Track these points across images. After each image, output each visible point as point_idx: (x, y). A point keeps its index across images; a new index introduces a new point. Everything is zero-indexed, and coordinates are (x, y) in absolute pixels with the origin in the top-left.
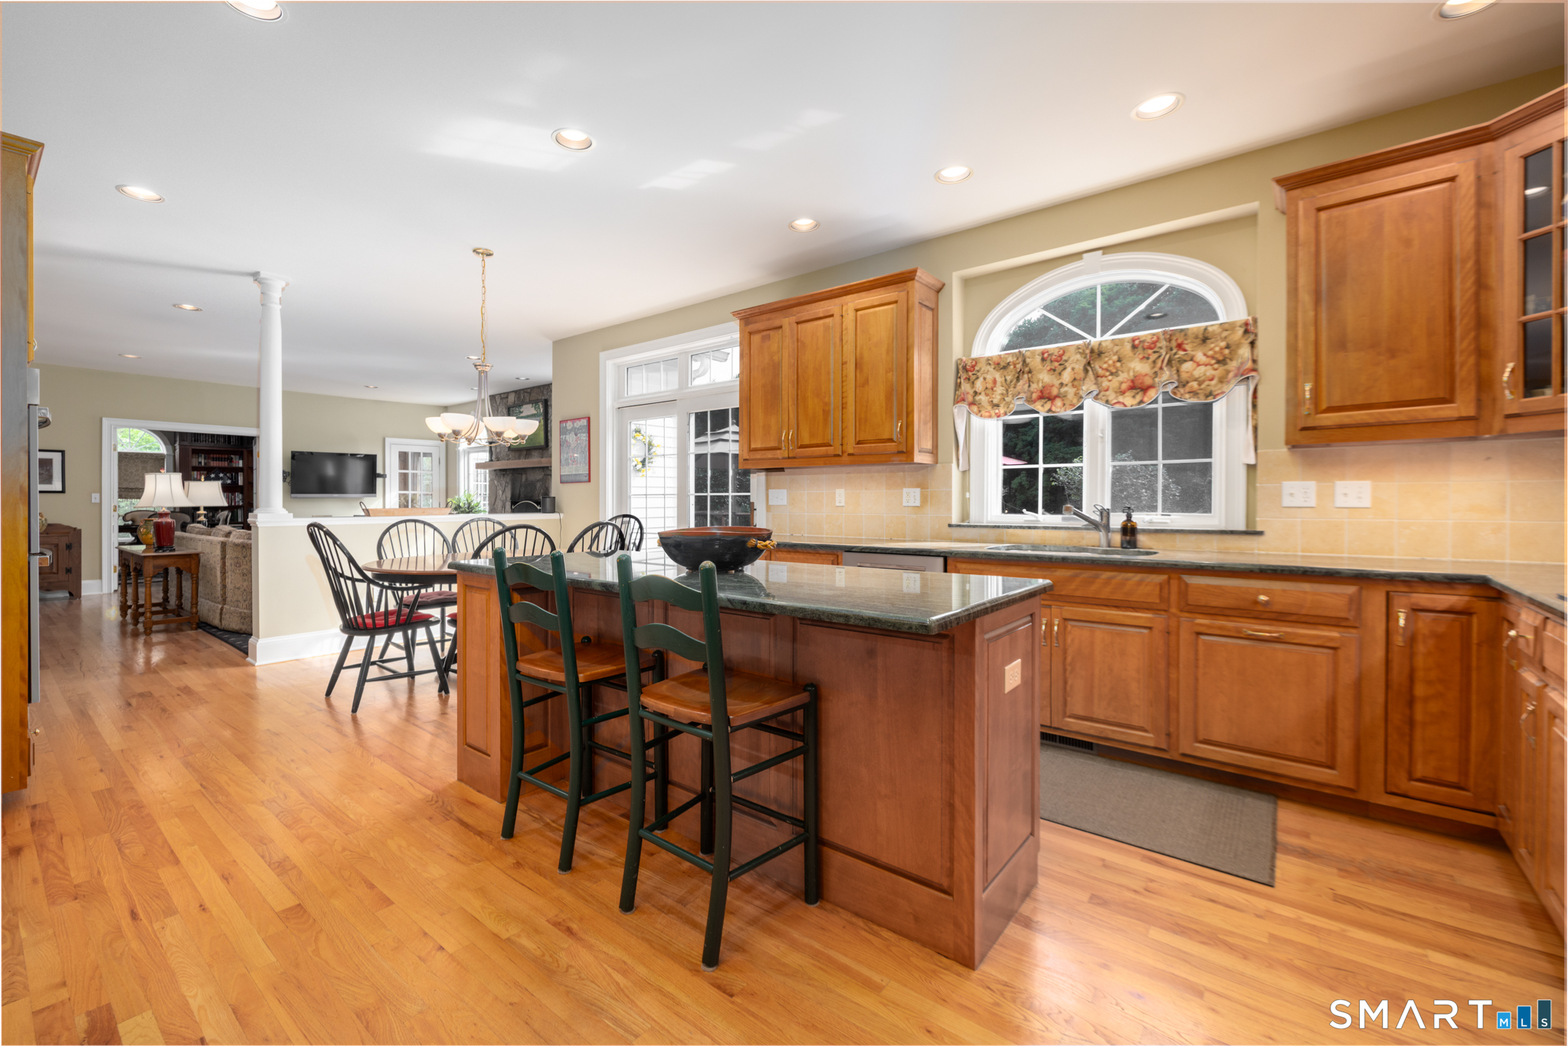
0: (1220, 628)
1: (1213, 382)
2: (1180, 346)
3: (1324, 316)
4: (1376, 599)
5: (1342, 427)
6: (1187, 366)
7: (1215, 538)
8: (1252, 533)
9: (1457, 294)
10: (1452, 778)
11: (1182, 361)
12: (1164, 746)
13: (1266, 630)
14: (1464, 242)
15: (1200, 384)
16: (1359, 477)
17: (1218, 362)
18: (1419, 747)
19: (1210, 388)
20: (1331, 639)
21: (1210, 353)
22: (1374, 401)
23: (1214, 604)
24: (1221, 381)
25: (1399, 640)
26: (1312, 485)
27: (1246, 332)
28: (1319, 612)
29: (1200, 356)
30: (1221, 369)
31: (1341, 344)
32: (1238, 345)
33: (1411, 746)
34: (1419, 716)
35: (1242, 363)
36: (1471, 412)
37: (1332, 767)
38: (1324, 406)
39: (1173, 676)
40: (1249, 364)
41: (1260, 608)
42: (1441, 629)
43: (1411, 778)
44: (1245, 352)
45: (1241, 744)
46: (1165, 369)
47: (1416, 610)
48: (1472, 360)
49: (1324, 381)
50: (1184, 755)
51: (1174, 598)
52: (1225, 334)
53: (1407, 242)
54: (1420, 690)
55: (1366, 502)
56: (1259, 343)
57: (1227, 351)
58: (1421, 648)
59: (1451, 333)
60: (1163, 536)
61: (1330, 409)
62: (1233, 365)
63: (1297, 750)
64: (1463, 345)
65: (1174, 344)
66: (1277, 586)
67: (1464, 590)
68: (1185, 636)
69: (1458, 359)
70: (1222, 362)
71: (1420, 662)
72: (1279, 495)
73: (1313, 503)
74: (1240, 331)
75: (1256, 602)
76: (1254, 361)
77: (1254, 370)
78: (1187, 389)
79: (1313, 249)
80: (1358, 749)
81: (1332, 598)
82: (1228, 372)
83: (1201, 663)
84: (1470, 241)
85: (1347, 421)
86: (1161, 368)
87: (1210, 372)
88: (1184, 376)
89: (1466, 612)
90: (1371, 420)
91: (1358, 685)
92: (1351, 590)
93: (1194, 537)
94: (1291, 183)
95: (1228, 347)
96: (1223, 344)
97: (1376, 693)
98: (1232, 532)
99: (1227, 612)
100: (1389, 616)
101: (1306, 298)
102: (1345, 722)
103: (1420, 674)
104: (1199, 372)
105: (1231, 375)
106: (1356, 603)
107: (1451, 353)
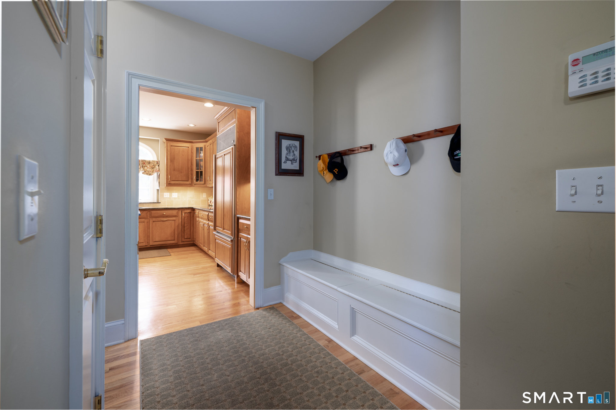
0: (157, 220)
1: (151, 172)
2: (144, 163)
3: (172, 164)
4: (180, 212)
5: (174, 184)
6: (146, 168)
7: (152, 204)
8: (158, 203)
9: (189, 165)
10: (189, 237)
11: (145, 167)
12: (147, 245)
13: (165, 219)
14: (190, 158)
15: (148, 172)
16: (176, 193)
17: (152, 168)
18: (185, 234)
19: (150, 173)
20: (175, 219)
21: (150, 166)
22: (179, 180)
23: (156, 216)
24: (152, 172)
25: (183, 218)
26: (169, 193)
27: (157, 163)
28: (173, 215)
29: (148, 166)
30: (153, 169)
31: (174, 170)
32: (156, 165)
33: (184, 234)
34: (185, 229)
35: (157, 169)
36: (191, 183)
37: (174, 240)
38: (172, 180)
39: (149, 231)
40: (158, 170)
41: (164, 215)
42: (188, 215)
43: (184, 239)
44: (157, 167)
45: (161, 240)
46: (141, 168)
47: (185, 213)
48: (191, 175)
49: (172, 176)
50: (151, 245)
51: (149, 215)
52: (153, 163)
53: (183, 155)
54: (185, 225)
55: (177, 197)
56: (160, 166)
57: (154, 166)
58: (186, 219)
59: (188, 170)
60: (141, 204)
61: (173, 181)
62: (155, 169)
63: (170, 239)
64: (190, 173)
65: (143, 163)
66: (166, 211)
67: (190, 209)
68: (151, 222)
69: (189, 175)
70: (153, 168)
71: (185, 221)
72: (163, 195)
73: (169, 197)
74: (156, 163)
75: (163, 214)
76: (159, 169)
77: (159, 171)
78: (146, 173)
79: (170, 152)
80: (178, 236)
81: (175, 212)
82: (154, 170)
83: (154, 227)
84: (190, 157)
85: (175, 183)
86: (140, 168)
87: (150, 170)
88: (145, 170)
89: (190, 213)
90: (178, 183)
91: (178, 226)
92: (177, 211)
93: (148, 204)
94: (167, 140)
95: (154, 165)
96: (153, 165)
97: (180, 227)
98: (155, 203)
99: (158, 217)
100: (182, 214)
101: (169, 161)
102: (176, 232)
103: (185, 223)
104: (148, 169)
105: (154, 171)
106: (178, 213)
107: (188, 174)
